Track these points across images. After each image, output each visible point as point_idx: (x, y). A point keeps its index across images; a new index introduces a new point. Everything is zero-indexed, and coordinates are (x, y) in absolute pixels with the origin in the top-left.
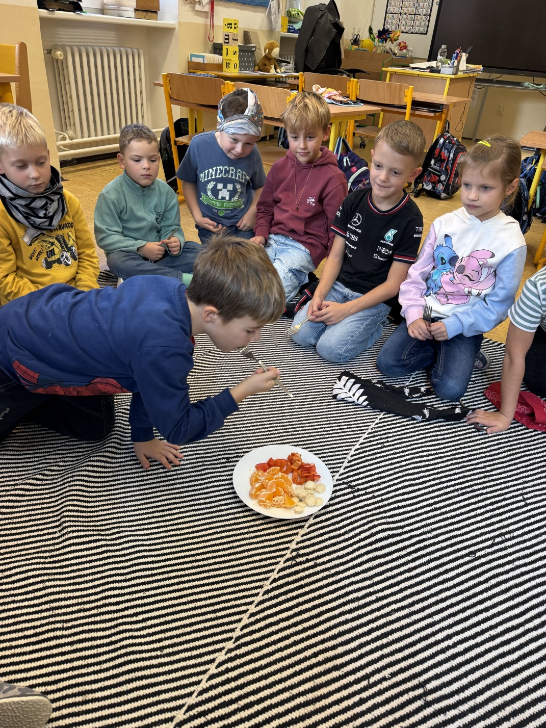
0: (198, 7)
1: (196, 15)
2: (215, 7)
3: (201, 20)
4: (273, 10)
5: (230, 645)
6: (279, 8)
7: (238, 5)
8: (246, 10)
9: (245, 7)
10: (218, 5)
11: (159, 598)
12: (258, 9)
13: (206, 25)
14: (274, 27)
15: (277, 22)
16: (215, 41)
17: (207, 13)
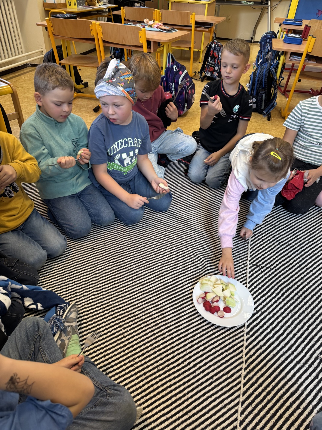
5: (244, 366)
11: (195, 352)
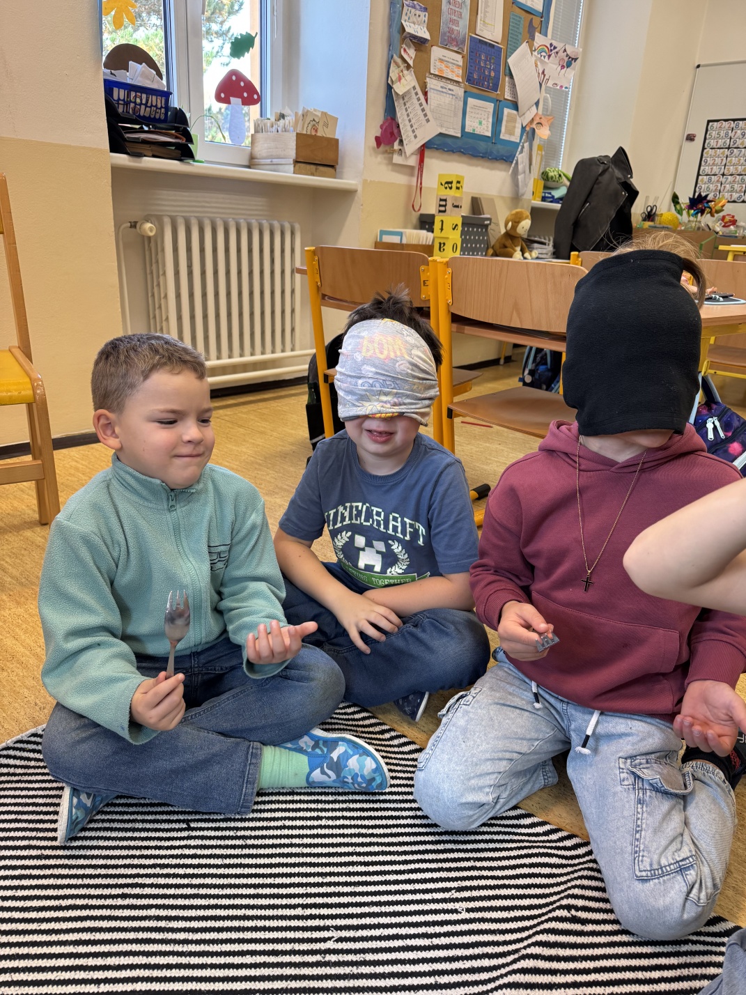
0: (397, 159)
1: (393, 170)
2: (426, 160)
3: (401, 179)
4: (520, 167)
6: (530, 164)
7: (464, 159)
8: (477, 166)
9: (475, 161)
10: (431, 158)
12: (498, 165)
13: (410, 187)
14: (521, 191)
15: (526, 185)
16: (423, 211)
17: (412, 168)
